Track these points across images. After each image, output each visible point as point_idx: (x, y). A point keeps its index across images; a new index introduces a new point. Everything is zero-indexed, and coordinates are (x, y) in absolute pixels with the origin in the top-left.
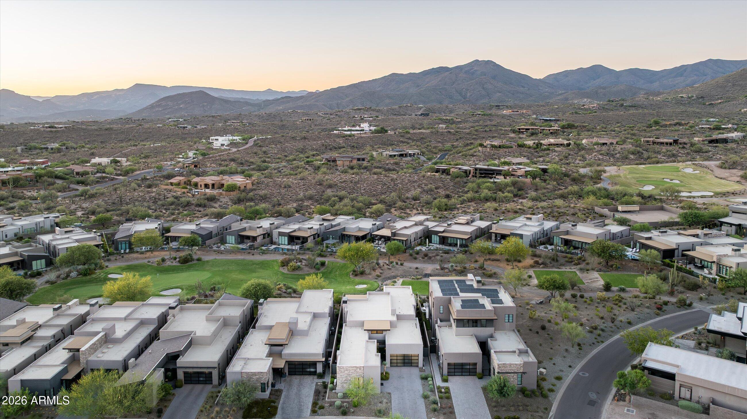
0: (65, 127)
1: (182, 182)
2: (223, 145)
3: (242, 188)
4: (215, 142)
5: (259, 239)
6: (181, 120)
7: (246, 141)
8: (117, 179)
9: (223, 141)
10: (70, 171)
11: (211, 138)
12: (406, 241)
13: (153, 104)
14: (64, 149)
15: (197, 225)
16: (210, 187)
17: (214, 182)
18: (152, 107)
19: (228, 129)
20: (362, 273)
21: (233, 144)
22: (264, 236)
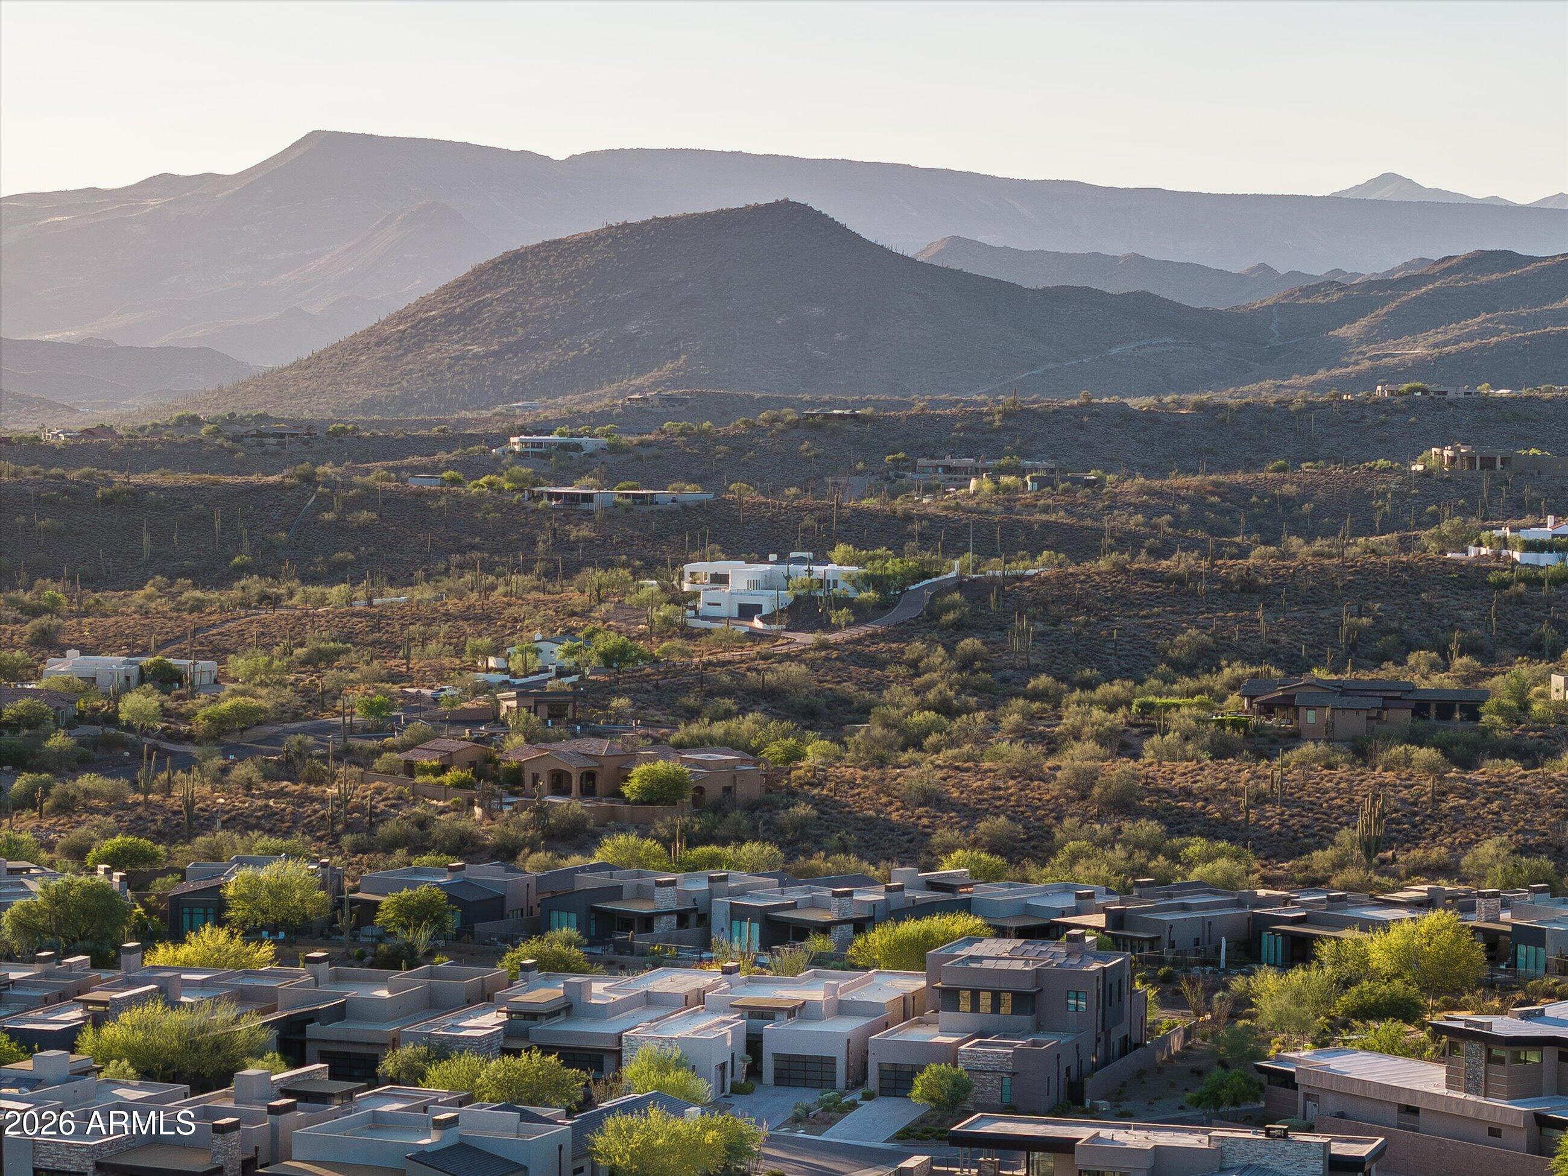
2: (747, 611)
3: (713, 791)
4: (707, 594)
5: (662, 925)
8: (170, 753)
9: (754, 585)
11: (688, 568)
15: (451, 869)
16: (574, 784)
17: (591, 763)
22: (682, 918)
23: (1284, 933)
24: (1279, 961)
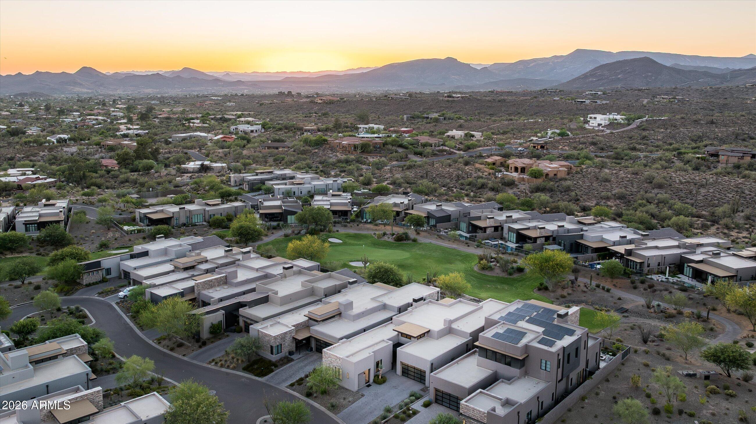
0: (462, 97)
1: (498, 163)
2: (599, 125)
3: (551, 175)
4: (592, 121)
5: (489, 231)
6: (599, 93)
7: (629, 121)
8: (455, 153)
9: (601, 120)
10: (415, 141)
11: (589, 116)
12: (641, 263)
13: (587, 73)
14: (441, 120)
15: (437, 206)
16: (519, 170)
17: (524, 166)
18: (585, 76)
19: (633, 106)
20: (546, 289)
21: (612, 124)
22: (496, 228)
23: (693, 268)
24: (690, 276)
